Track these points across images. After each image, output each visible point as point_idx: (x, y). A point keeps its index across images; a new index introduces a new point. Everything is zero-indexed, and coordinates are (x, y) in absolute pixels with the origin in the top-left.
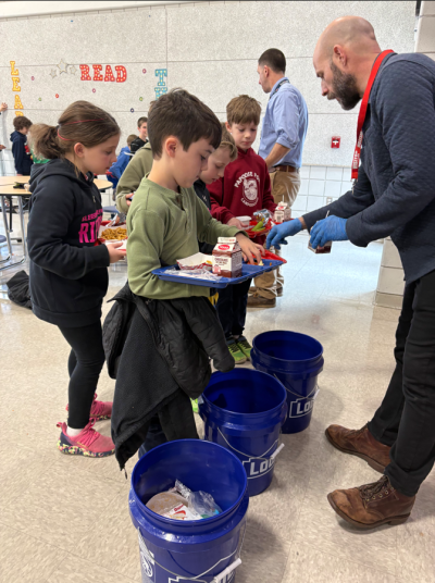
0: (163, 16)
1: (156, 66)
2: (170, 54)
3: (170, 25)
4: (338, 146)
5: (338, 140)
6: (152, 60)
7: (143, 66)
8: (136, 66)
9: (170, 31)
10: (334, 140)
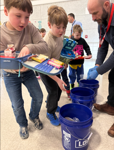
0: (40, 8)
1: (38, 20)
2: (42, 17)
3: (41, 10)
4: (87, 37)
5: (87, 36)
6: (37, 19)
7: (35, 21)
8: (33, 21)
9: (42, 11)
10: (86, 36)
